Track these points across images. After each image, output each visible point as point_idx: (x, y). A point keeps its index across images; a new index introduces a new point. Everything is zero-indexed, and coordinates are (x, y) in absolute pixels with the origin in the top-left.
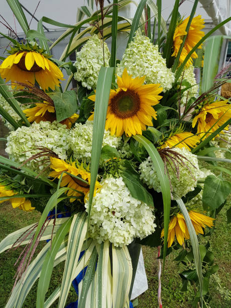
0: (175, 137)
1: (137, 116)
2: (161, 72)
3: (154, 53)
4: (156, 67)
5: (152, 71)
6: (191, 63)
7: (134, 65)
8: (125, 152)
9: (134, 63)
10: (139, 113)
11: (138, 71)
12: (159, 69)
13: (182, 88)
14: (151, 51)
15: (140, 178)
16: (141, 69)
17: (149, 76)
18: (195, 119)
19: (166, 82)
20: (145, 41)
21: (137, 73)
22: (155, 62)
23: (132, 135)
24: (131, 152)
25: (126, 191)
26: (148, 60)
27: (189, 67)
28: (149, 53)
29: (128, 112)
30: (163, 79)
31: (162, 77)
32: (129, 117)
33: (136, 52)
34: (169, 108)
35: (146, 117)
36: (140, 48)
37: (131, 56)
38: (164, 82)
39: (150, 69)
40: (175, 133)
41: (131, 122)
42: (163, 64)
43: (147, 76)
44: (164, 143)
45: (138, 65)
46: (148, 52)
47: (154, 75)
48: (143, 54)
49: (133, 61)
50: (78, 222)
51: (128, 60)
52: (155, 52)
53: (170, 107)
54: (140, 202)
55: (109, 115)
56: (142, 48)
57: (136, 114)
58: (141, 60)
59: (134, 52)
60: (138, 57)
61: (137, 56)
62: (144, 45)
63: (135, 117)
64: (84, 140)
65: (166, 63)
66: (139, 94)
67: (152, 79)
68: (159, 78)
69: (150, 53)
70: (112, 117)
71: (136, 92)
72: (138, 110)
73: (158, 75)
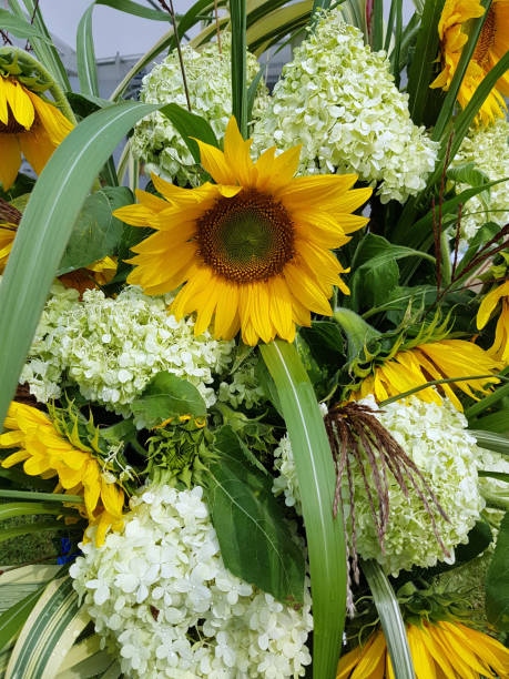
0: (410, 355)
1: (284, 277)
2: (387, 136)
3: (367, 77)
4: (369, 120)
5: (355, 133)
6: (499, 110)
7: (300, 111)
8: (241, 389)
9: (301, 105)
10: (290, 269)
11: (312, 132)
12: (378, 126)
13: (461, 188)
14: (361, 70)
15: (274, 490)
16: (321, 124)
17: (346, 150)
18: (489, 295)
19: (405, 169)
20: (341, 39)
21: (309, 138)
22: (368, 106)
23: (261, 341)
24: (259, 391)
25: (208, 539)
26: (346, 97)
27: (491, 125)
28: (351, 75)
29: (255, 264)
30: (394, 160)
31: (389, 154)
32: (258, 280)
33: (310, 71)
34: (414, 252)
35: (309, 283)
36: (324, 58)
37: (294, 86)
38: (398, 171)
39: (350, 127)
40: (413, 343)
41: (264, 296)
42: (398, 111)
43: (339, 147)
44: (372, 373)
45: (312, 113)
46: (347, 71)
47: (360, 146)
48: (329, 78)
49: (299, 99)
50: (51, 612)
51: (284, 97)
52: (371, 71)
53: (417, 249)
54: (248, 589)
55: (194, 269)
56: (330, 60)
57: (280, 271)
58: (323, 96)
59: (304, 72)
60: (315, 88)
61: (311, 86)
62: (339, 50)
63: (277, 282)
64: (99, 348)
65: (410, 108)
66: (289, 205)
67: (355, 158)
68: (379, 155)
69: (355, 76)
70: (201, 278)
71: (276, 201)
72: (287, 260)
73: (376, 144)
